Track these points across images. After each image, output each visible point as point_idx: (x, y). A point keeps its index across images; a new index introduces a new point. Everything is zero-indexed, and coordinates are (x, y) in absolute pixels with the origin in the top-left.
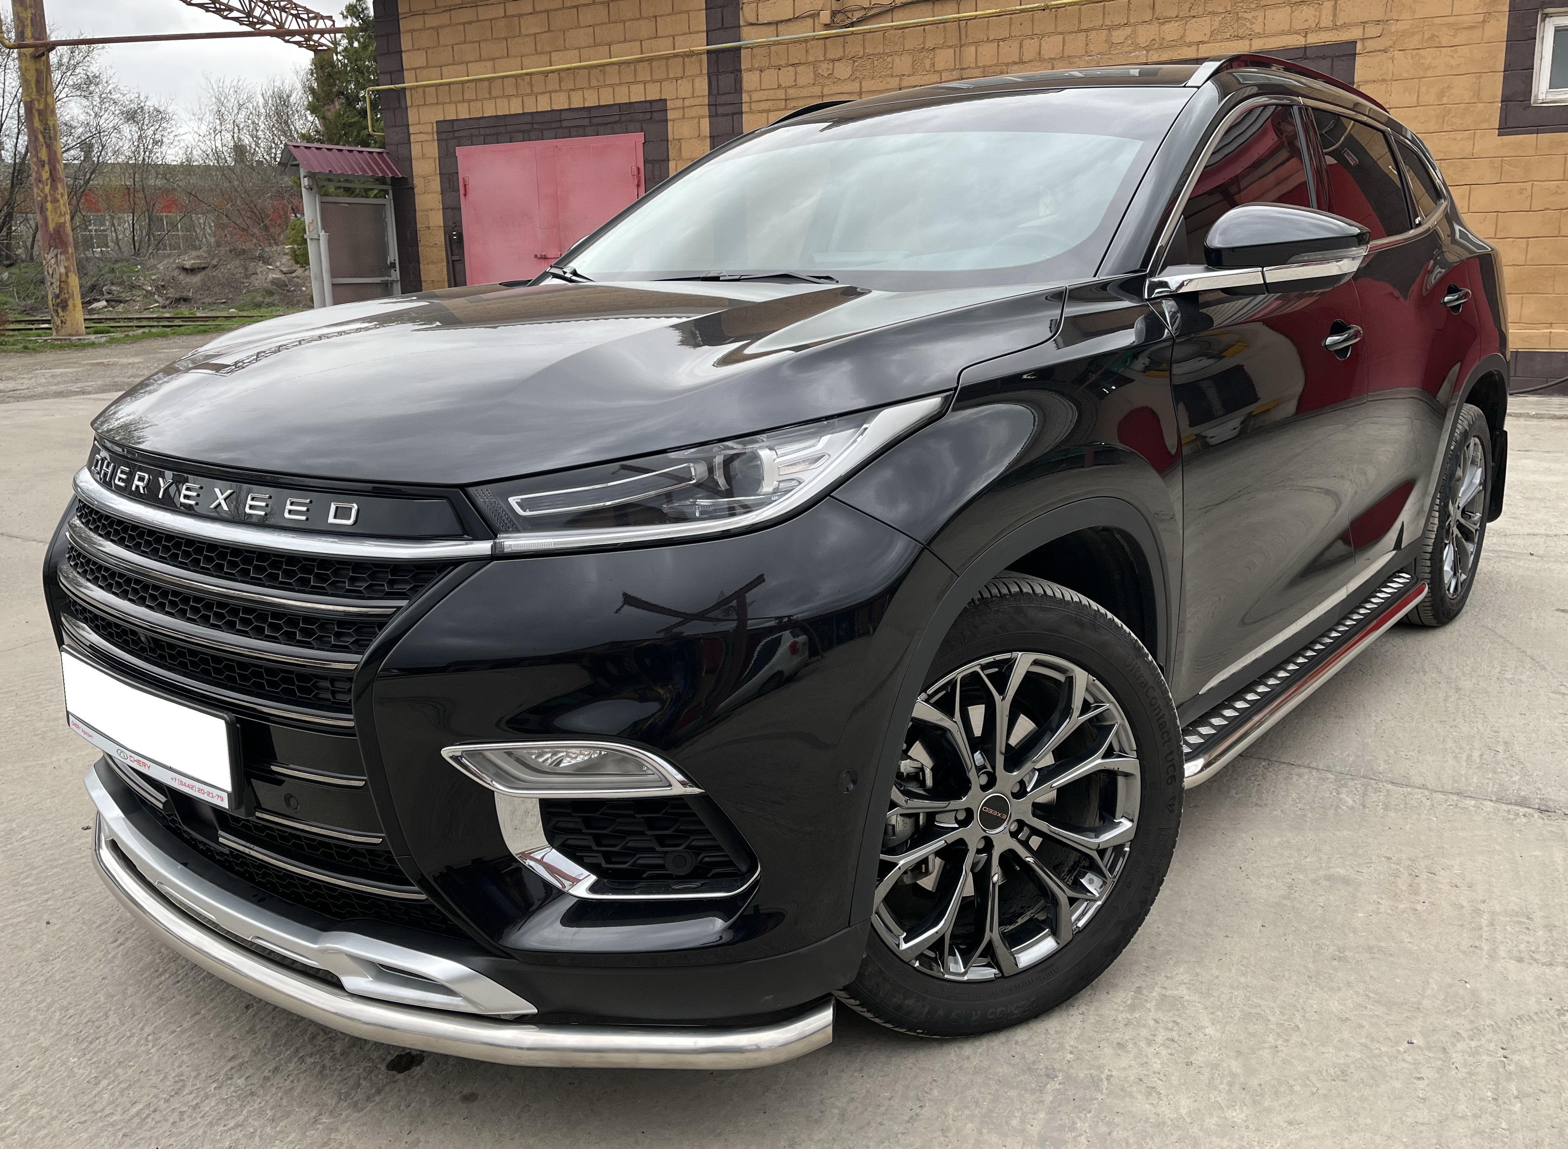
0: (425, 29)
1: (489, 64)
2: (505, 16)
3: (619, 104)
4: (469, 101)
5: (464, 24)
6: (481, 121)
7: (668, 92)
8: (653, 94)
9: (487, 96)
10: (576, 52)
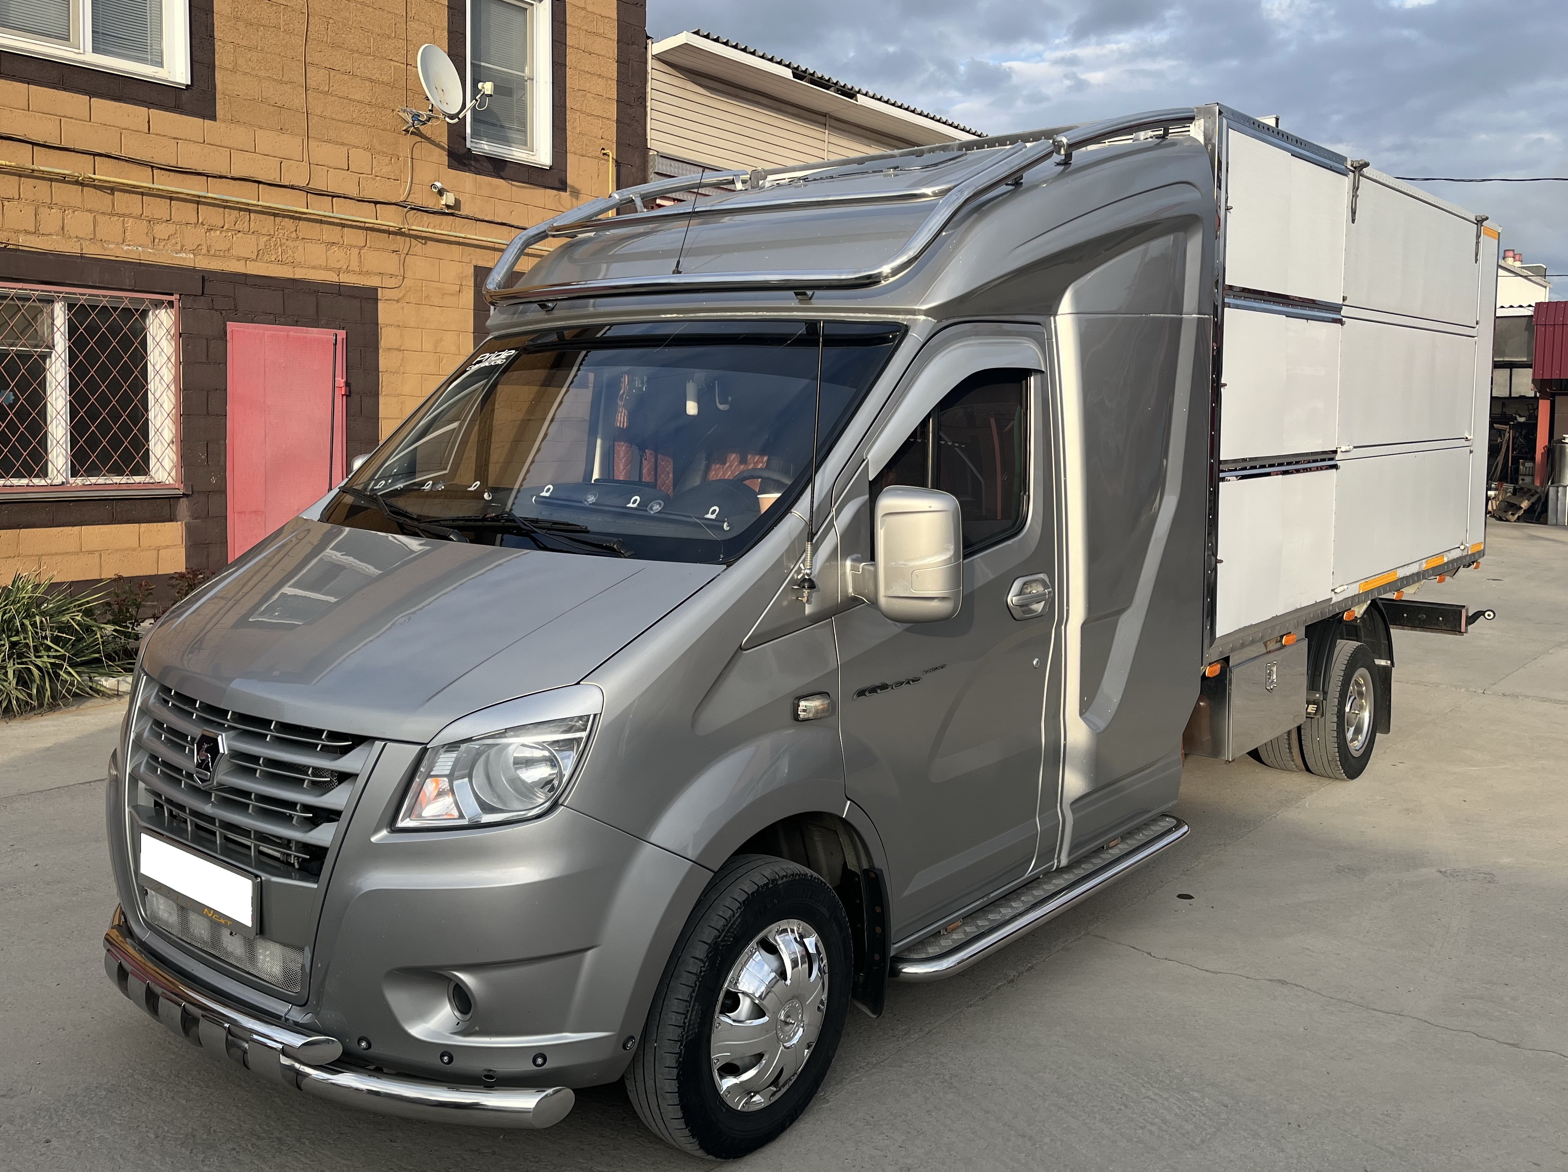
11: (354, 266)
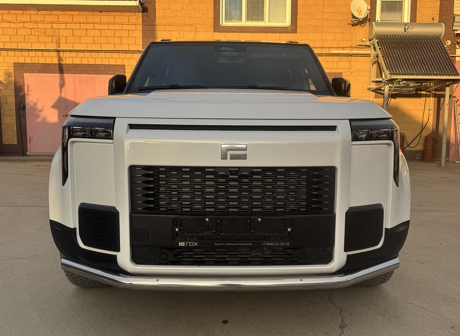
0: (10, 28)
1: (43, 44)
2: (52, 28)
3: (104, 65)
4: (32, 57)
5: (31, 29)
6: (38, 65)
7: (126, 63)
8: (119, 62)
9: (41, 56)
10: (86, 45)
11: (335, 67)
